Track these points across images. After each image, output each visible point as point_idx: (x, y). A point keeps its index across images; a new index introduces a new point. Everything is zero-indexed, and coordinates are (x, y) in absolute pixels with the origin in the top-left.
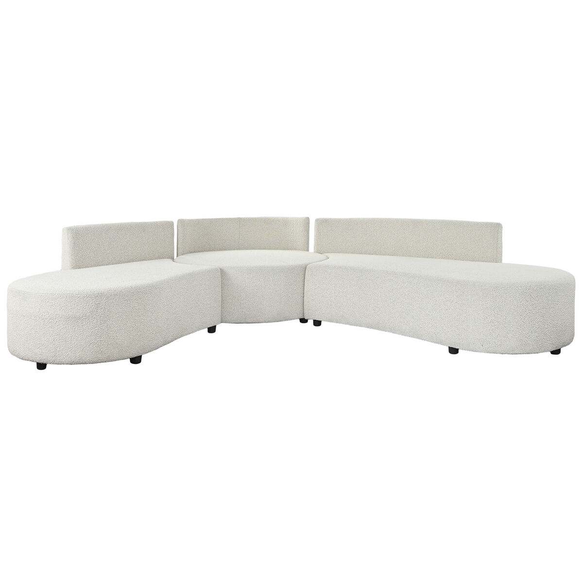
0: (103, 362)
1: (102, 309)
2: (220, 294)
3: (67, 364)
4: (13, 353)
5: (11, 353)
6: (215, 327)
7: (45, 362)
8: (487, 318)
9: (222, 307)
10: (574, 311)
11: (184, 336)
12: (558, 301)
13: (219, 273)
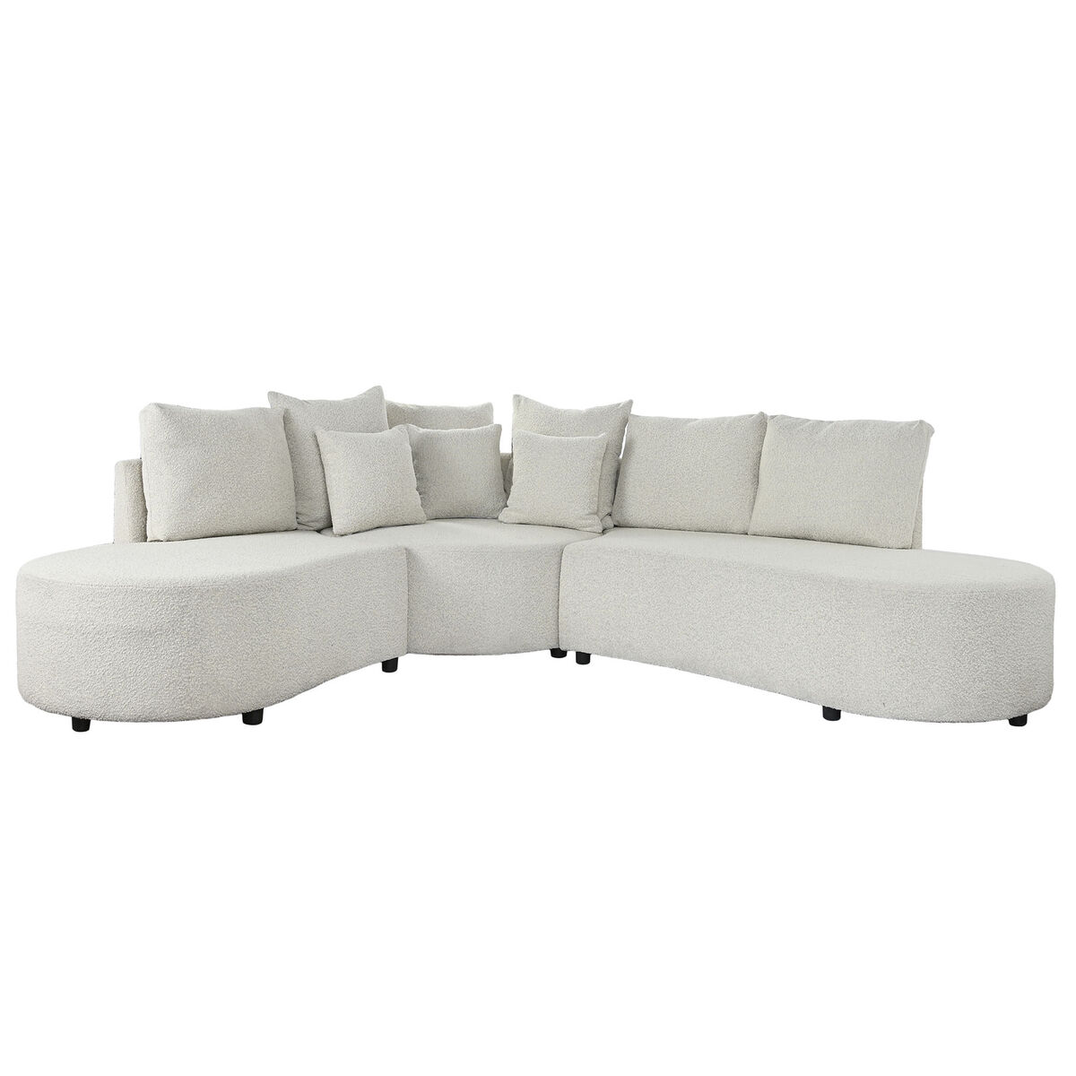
0: (194, 719)
1: (190, 616)
2: (406, 597)
3: (128, 721)
4: (28, 698)
5: (24, 698)
6: (396, 660)
7: (87, 717)
8: (892, 652)
9: (410, 623)
10: (1052, 643)
11: (340, 675)
12: (1023, 623)
13: (404, 557)
